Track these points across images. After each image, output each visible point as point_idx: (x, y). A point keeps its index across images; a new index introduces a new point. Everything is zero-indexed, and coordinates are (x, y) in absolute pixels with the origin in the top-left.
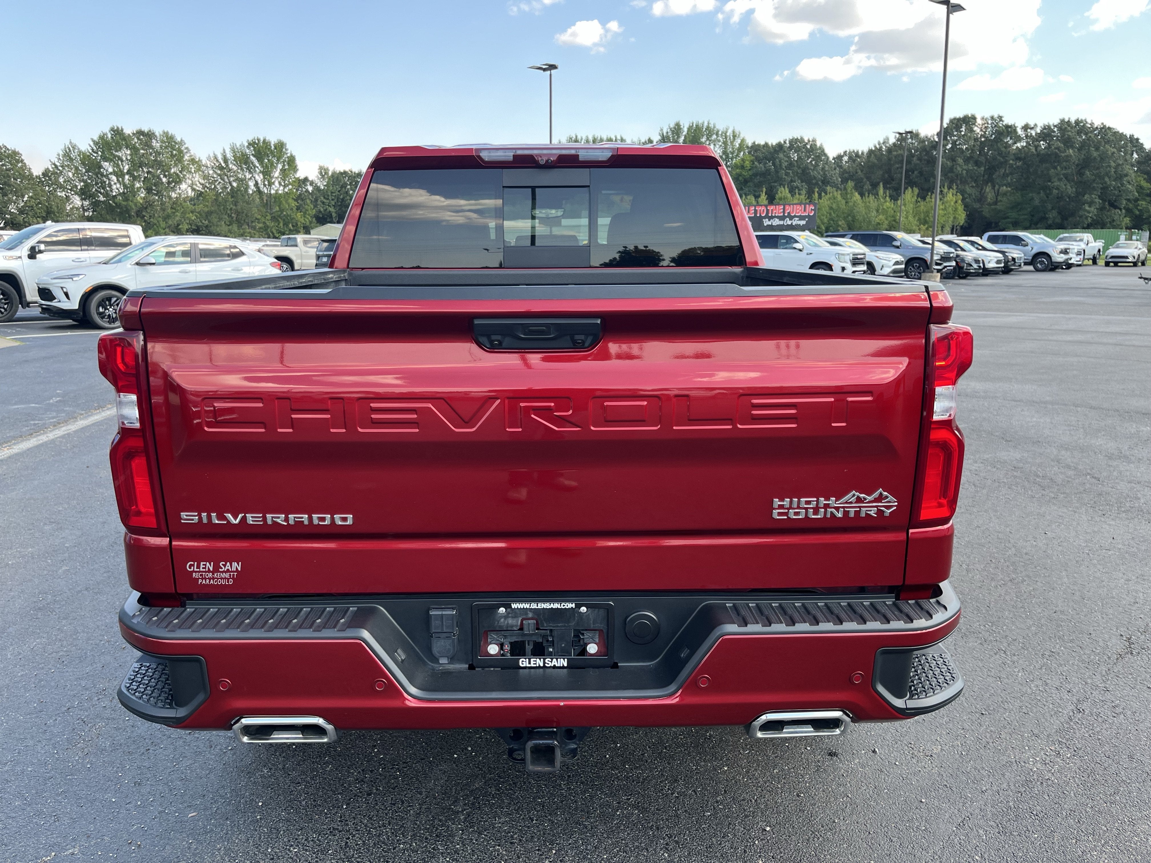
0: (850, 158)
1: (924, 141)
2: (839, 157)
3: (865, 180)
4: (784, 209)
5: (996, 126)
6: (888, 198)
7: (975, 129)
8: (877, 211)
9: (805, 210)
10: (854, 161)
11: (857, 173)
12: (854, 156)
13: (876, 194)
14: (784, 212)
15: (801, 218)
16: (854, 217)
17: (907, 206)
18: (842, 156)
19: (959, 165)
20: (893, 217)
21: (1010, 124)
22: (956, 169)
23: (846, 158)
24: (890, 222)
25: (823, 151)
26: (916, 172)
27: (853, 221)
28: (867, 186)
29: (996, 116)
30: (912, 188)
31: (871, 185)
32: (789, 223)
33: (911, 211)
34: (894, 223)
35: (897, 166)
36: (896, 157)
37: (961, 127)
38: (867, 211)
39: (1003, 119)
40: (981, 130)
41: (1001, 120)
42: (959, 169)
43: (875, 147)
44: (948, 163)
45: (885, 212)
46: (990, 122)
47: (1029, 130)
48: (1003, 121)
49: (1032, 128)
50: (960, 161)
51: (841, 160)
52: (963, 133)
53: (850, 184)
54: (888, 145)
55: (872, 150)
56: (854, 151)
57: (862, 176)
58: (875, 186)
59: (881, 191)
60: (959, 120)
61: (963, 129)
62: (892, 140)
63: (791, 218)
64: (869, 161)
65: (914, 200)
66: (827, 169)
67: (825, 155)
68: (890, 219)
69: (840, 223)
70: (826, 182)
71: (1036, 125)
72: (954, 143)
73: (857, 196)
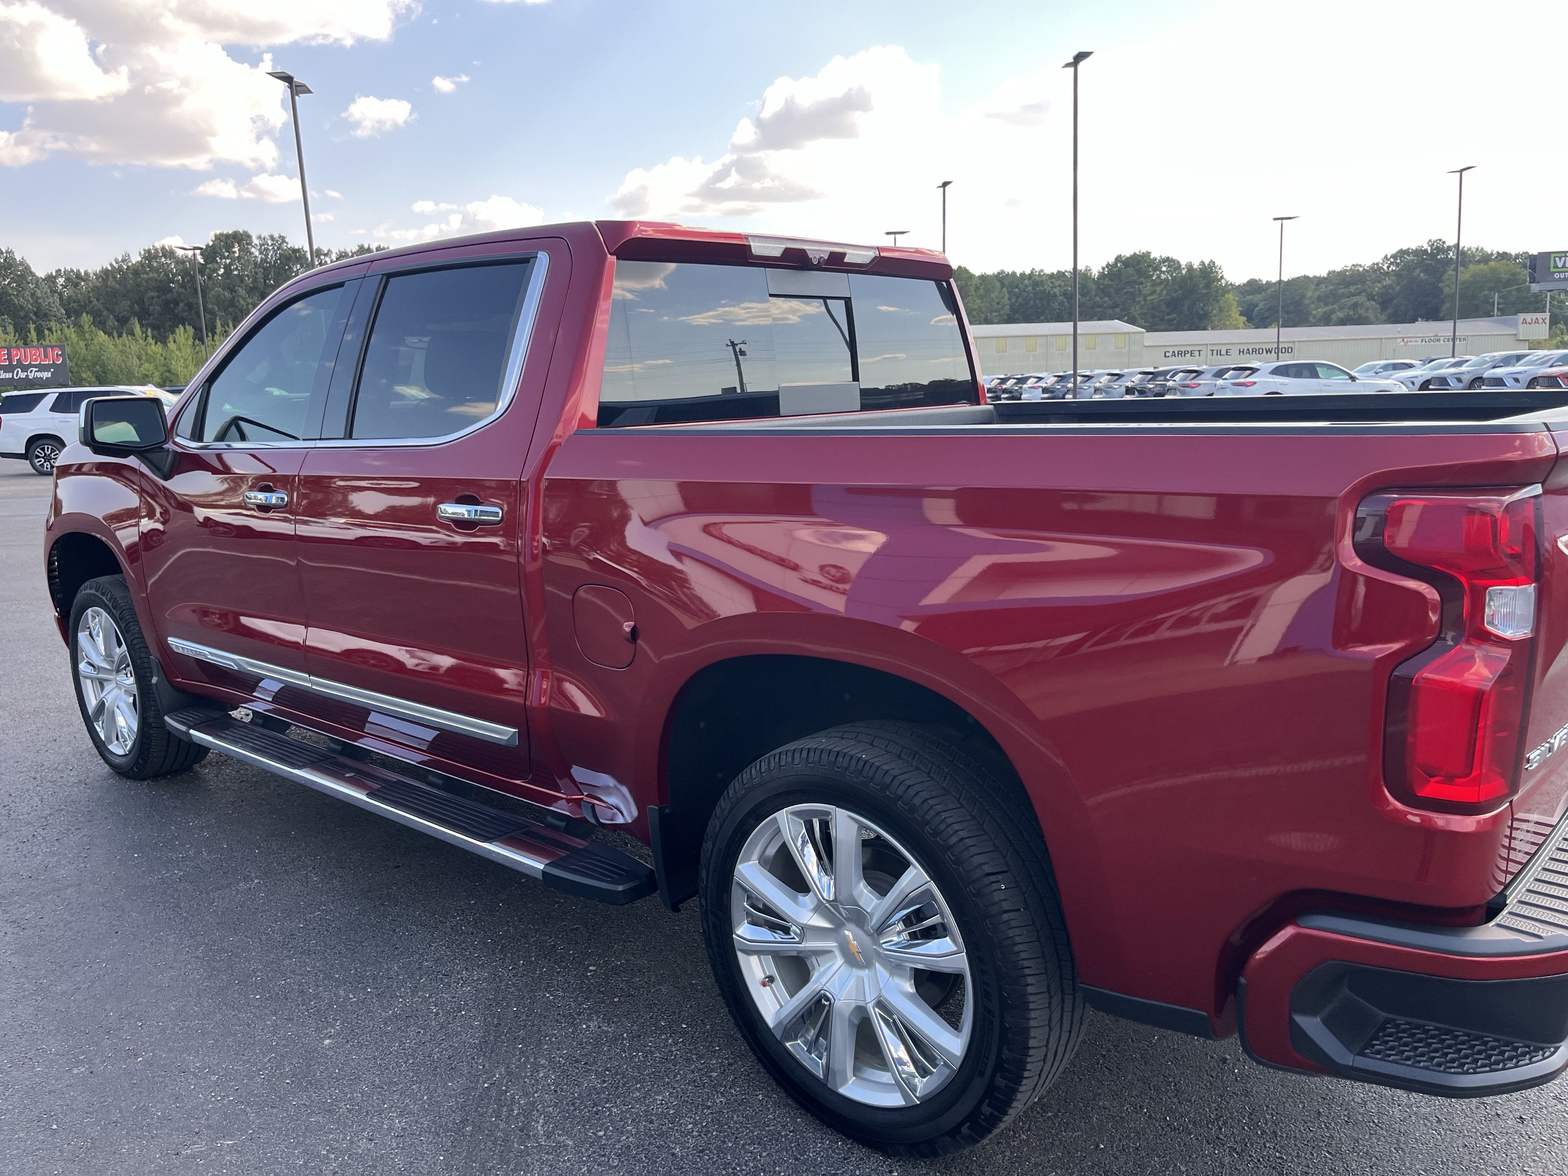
0: (68, 280)
1: (183, 262)
2: (50, 279)
3: (105, 313)
4: (9, 354)
5: (278, 248)
6: (150, 339)
7: (253, 250)
8: (139, 358)
9: (46, 356)
10: (76, 285)
11: (90, 302)
12: (74, 279)
13: (132, 333)
14: (10, 359)
15: (42, 368)
16: (103, 366)
17: (183, 350)
18: (55, 278)
19: (241, 296)
20: (164, 365)
21: (296, 247)
22: (238, 302)
23: (61, 281)
24: (162, 374)
25: (28, 268)
26: (181, 305)
27: (104, 372)
28: (111, 322)
29: (276, 236)
30: (184, 325)
31: (117, 321)
32: (23, 375)
33: (190, 358)
34: (168, 374)
35: (152, 294)
36: (147, 281)
37: (233, 247)
38: (124, 357)
39: (287, 240)
40: (261, 253)
41: (284, 241)
42: (242, 302)
43: (111, 265)
44: (226, 293)
45: (150, 359)
46: (270, 242)
47: (322, 257)
48: (287, 243)
49: (326, 255)
50: (242, 292)
51: (54, 282)
52: (237, 255)
53: (86, 318)
54: (130, 264)
55: (107, 270)
56: (72, 271)
57: (101, 307)
58: (123, 321)
59: (138, 329)
60: (227, 236)
61: (236, 249)
62: (136, 259)
63: (25, 369)
64: (107, 286)
65: (190, 342)
66: (39, 295)
67: (33, 274)
68: (161, 369)
69: (84, 375)
70: (42, 315)
71: (329, 251)
72: (227, 267)
73: (102, 336)
